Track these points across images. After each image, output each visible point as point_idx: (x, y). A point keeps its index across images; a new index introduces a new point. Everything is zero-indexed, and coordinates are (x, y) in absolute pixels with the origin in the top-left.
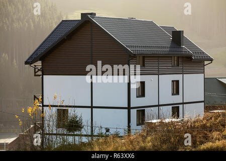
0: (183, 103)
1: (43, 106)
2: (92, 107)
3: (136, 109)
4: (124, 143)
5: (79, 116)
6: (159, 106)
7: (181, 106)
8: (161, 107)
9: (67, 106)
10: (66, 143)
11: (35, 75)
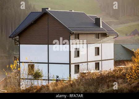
0: (102, 60)
1: (20, 62)
2: (48, 63)
3: (74, 65)
4: (67, 86)
5: (41, 70)
6: (87, 62)
7: (100, 62)
8: (89, 63)
9: (34, 63)
10: (33, 85)
11: (15, 44)
